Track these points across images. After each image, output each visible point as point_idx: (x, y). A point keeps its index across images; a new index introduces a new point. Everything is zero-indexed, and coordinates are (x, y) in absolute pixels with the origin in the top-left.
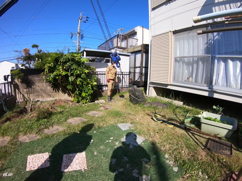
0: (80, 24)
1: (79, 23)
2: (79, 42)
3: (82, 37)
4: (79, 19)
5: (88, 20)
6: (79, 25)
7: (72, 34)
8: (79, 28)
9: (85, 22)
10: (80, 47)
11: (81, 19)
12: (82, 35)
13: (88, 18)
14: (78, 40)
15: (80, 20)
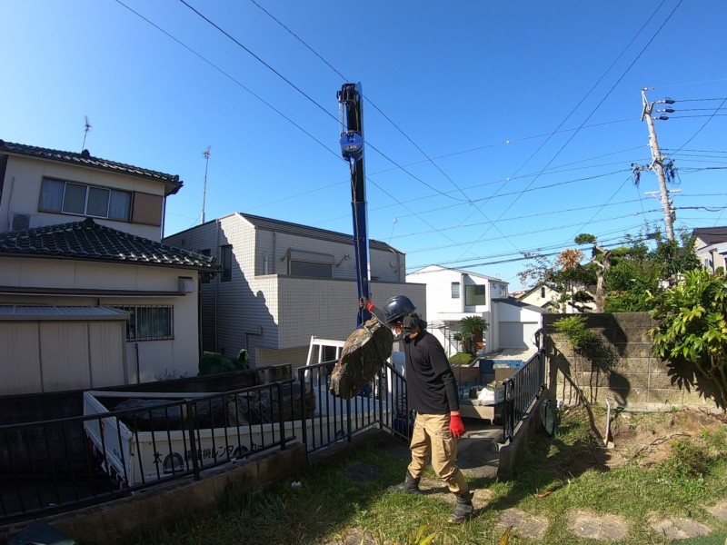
0: (654, 132)
1: (650, 128)
2: (668, 192)
3: (669, 171)
4: (645, 113)
5: (672, 111)
6: (652, 135)
7: (637, 169)
8: (652, 143)
9: (667, 119)
10: (675, 209)
11: (650, 113)
12: (670, 165)
13: (673, 102)
14: (662, 185)
15: (647, 116)
